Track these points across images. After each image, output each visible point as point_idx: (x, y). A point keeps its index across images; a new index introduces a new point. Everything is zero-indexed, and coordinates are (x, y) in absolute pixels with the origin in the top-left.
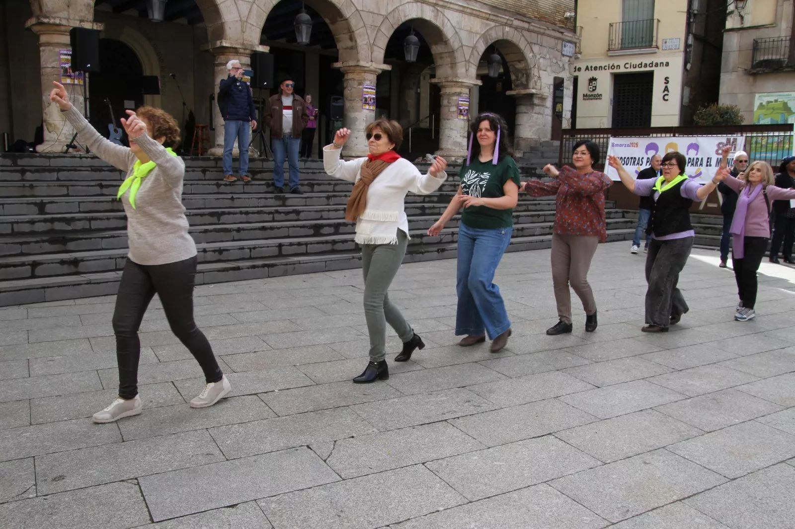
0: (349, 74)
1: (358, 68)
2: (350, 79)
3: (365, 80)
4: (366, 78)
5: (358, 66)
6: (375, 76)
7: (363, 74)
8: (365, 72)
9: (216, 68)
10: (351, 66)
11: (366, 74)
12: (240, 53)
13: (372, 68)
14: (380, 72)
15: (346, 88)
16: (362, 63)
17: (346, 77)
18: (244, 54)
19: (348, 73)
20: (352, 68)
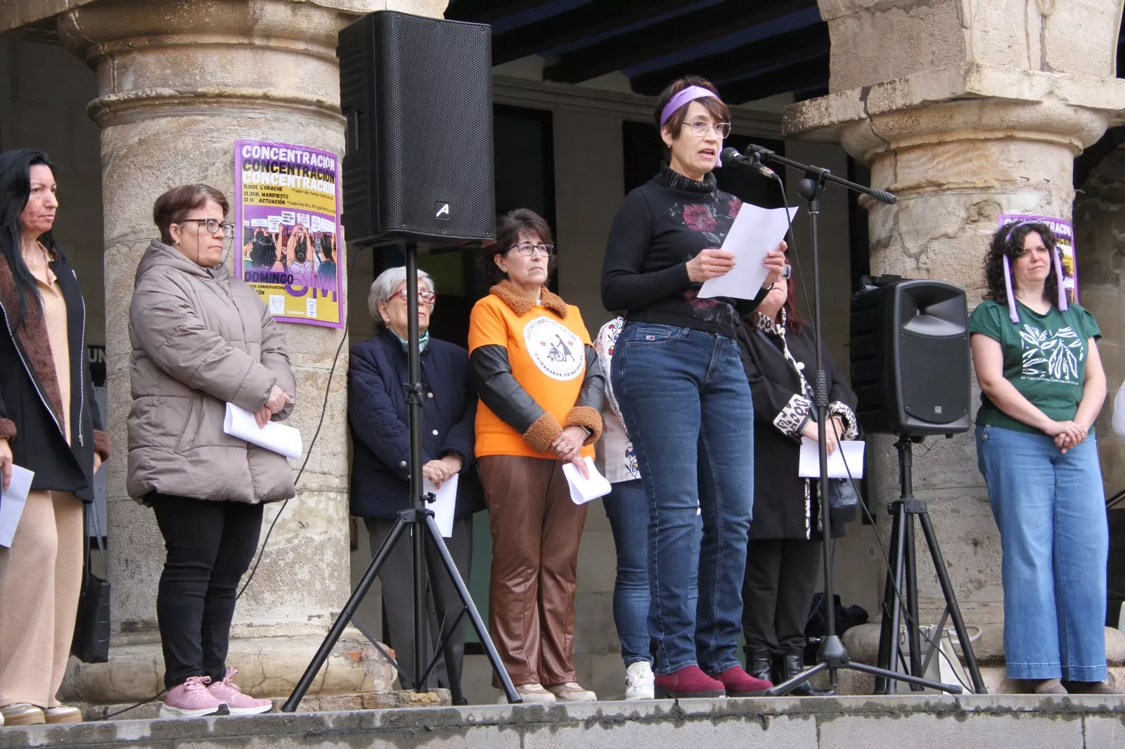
0: (904, 158)
1: (967, 115)
2: (916, 188)
3: (1008, 182)
4: (1017, 174)
5: (971, 97)
6: (1066, 161)
7: (994, 149)
8: (1009, 135)
9: (109, 133)
10: (926, 105)
11: (1015, 150)
12: (268, 35)
13: (1052, 108)
14: (1097, 128)
15: (884, 244)
16: (992, 82)
17: (882, 180)
18: (297, 36)
19: (896, 153)
20: (925, 121)
